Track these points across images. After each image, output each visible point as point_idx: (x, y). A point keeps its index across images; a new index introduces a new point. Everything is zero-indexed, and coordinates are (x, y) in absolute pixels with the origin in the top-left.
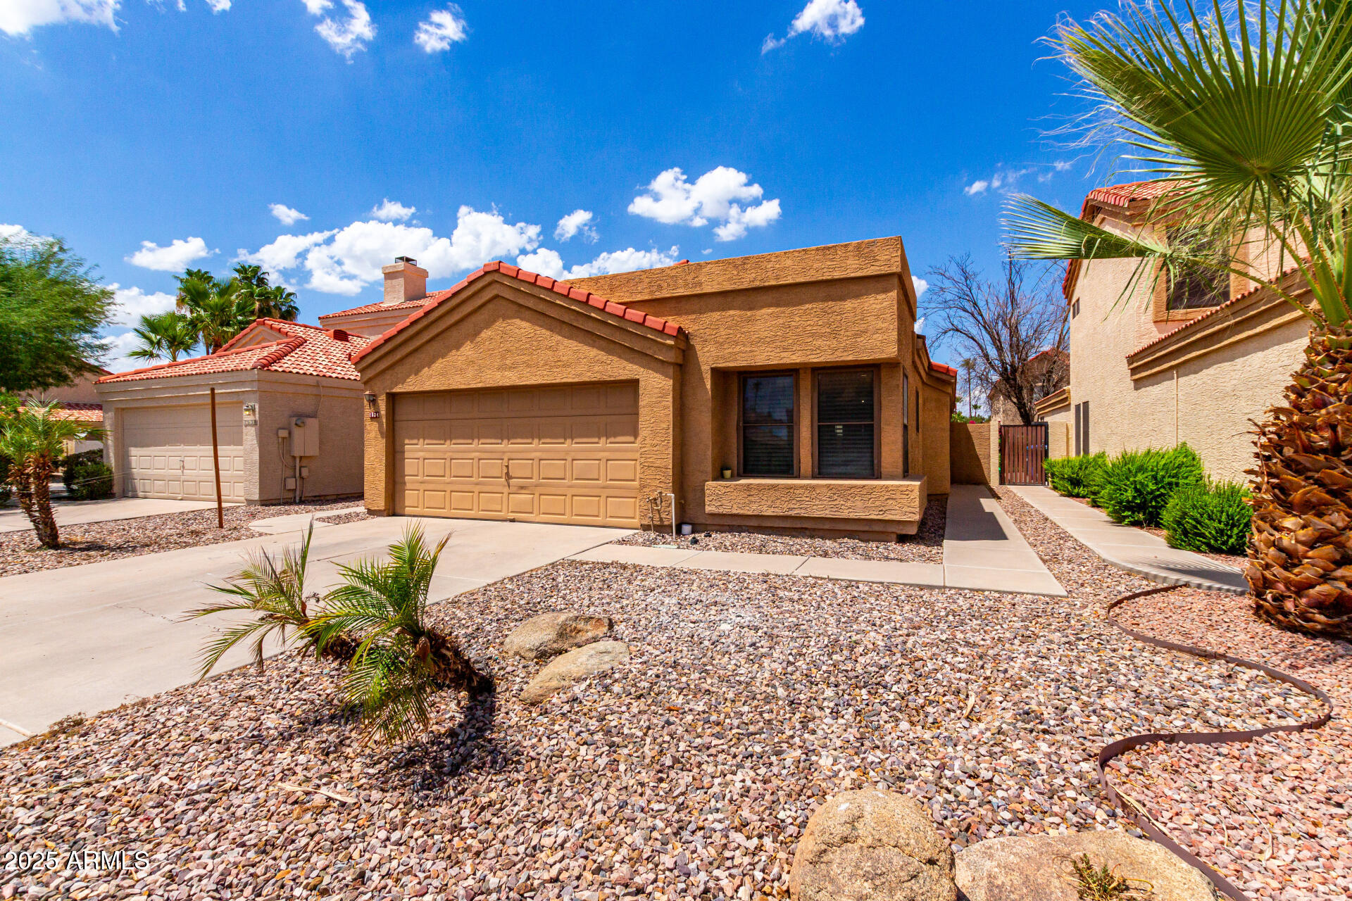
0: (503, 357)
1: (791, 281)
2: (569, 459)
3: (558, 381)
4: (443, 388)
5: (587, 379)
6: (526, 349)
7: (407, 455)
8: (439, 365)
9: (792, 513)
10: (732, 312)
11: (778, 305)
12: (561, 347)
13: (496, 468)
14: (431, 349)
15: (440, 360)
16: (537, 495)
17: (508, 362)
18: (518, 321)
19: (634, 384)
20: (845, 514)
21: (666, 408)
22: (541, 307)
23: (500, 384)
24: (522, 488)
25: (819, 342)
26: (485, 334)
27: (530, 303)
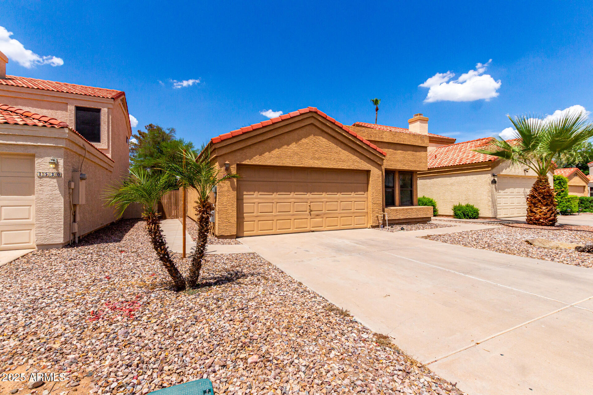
0: (314, 153)
1: (406, 143)
2: (339, 201)
3: (340, 167)
4: (278, 165)
5: (352, 168)
6: (325, 151)
7: (245, 201)
8: (276, 152)
9: (408, 217)
10: (390, 150)
11: (402, 150)
12: (341, 153)
13: (304, 206)
14: (271, 143)
15: (277, 150)
16: (325, 218)
17: (316, 156)
18: (321, 138)
19: (368, 172)
20: (419, 216)
21: (379, 182)
22: (334, 134)
23: (313, 166)
24: (317, 215)
25: (412, 164)
26: (304, 141)
27: (329, 131)
